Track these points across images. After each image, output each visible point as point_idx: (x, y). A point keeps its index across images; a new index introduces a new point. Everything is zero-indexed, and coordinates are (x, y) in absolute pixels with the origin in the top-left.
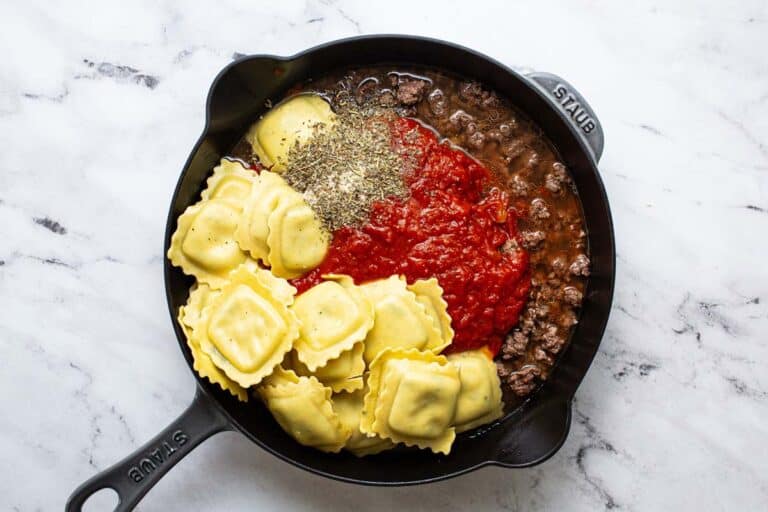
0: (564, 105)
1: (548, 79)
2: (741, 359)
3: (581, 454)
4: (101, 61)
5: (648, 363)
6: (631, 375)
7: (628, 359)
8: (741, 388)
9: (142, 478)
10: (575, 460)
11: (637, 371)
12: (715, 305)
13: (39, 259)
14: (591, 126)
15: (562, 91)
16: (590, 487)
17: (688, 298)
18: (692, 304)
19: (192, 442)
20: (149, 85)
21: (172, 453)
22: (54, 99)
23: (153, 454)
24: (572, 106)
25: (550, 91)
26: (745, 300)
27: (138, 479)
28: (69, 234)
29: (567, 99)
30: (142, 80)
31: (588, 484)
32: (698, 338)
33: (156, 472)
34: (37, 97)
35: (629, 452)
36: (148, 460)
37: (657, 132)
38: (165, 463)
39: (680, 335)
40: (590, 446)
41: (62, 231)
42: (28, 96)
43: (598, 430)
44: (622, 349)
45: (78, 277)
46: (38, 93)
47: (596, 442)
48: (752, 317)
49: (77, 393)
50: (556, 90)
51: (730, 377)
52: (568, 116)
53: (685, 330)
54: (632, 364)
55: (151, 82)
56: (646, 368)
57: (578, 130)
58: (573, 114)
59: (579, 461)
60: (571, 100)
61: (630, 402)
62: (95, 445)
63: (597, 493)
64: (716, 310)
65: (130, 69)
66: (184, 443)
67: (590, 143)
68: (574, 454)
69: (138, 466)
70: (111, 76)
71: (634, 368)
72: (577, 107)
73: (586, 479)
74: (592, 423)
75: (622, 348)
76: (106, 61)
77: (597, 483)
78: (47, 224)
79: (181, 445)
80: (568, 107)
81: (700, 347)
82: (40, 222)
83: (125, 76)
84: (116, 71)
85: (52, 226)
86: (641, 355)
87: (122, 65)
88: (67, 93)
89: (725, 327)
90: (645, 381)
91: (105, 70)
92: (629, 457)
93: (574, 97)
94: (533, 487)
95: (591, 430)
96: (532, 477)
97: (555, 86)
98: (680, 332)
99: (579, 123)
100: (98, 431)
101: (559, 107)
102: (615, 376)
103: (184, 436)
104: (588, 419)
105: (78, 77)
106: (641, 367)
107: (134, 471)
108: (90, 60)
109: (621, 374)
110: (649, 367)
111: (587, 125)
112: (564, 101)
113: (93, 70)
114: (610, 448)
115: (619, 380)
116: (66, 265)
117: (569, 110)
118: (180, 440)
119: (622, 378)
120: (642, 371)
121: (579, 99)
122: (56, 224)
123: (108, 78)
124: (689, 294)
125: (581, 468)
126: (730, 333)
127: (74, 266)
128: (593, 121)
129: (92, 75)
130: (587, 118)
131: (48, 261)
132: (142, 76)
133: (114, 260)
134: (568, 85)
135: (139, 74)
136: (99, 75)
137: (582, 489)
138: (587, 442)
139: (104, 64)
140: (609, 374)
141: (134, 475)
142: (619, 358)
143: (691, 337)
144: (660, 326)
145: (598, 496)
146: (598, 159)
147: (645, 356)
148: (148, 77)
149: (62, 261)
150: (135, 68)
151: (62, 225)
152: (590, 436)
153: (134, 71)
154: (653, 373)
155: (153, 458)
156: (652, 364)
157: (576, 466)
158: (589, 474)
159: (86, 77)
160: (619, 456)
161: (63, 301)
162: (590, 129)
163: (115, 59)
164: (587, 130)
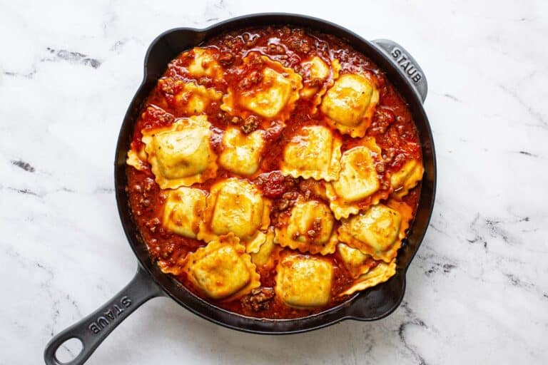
0: (399, 62)
1: (388, 45)
2: (515, 260)
3: (401, 329)
4: (60, 49)
5: (449, 264)
6: (438, 272)
7: (435, 260)
8: (516, 282)
9: (99, 331)
10: (397, 333)
11: (442, 269)
12: (497, 222)
13: (15, 189)
14: (418, 77)
15: (397, 52)
16: (408, 352)
17: (478, 217)
18: (480, 222)
19: (135, 304)
20: (93, 66)
21: (120, 313)
22: (26, 76)
23: (107, 313)
24: (405, 63)
25: (389, 53)
26: (519, 219)
27: (96, 331)
28: (37, 172)
29: (401, 58)
30: (89, 62)
31: (407, 350)
32: (485, 246)
33: (110, 326)
34: (13, 74)
35: (436, 326)
36: (103, 318)
37: (456, 99)
38: (116, 320)
39: (472, 244)
40: (408, 323)
41: (32, 170)
42: (7, 73)
43: (414, 311)
44: (431, 254)
45: (44, 202)
46: (15, 72)
47: (412, 320)
48: (524, 231)
49: (42, 285)
50: (393, 52)
51: (508, 273)
52: (402, 70)
53: (476, 240)
54: (438, 265)
55: (95, 64)
56: (449, 267)
57: (409, 80)
58: (405, 68)
59: (400, 333)
60: (404, 59)
61: (437, 291)
62: (56, 322)
63: (413, 355)
64: (498, 225)
65: (80, 55)
66: (129, 306)
67: (418, 89)
68: (397, 328)
69: (96, 322)
70: (66, 59)
71: (439, 267)
72: (408, 64)
73: (406, 346)
74: (409, 306)
75: (431, 252)
76: (63, 49)
77: (414, 349)
78: (21, 164)
79: (127, 307)
80: (402, 64)
81: (486, 252)
82: (15, 163)
83: (77, 60)
84: (71, 56)
85: (24, 166)
86: (445, 258)
87: (74, 52)
88: (35, 72)
89: (504, 238)
90: (448, 277)
91: (62, 55)
92: (436, 331)
93: (406, 57)
94: (368, 352)
95: (409, 311)
96: (367, 345)
97: (392, 49)
98: (472, 242)
99: (410, 75)
100: (58, 312)
101: (396, 63)
102: (426, 272)
103: (129, 300)
104: (407, 303)
105: (43, 60)
106: (444, 266)
107: (93, 326)
108: (52, 48)
109: (430, 271)
110: (450, 266)
111: (416, 77)
112: (399, 60)
113: (54, 55)
114: (422, 324)
115: (428, 276)
116: (35, 194)
117: (402, 66)
118: (126, 303)
119: (431, 274)
120: (446, 269)
121: (410, 58)
122: (28, 165)
123: (64, 61)
124: (478, 214)
125: (402, 338)
126: (508, 243)
127: (41, 195)
128: (420, 74)
129: (52, 59)
130: (415, 71)
131: (22, 191)
132: (89, 59)
133: (69, 191)
134: (402, 49)
135: (86, 58)
136: (58, 58)
137: (402, 353)
138: (406, 319)
139: (61, 51)
140: (422, 271)
141: (93, 329)
142: (429, 260)
143: (480, 245)
144: (458, 237)
145: (413, 358)
146: (423, 101)
147: (447, 259)
148: (93, 60)
149: (32, 191)
150: (84, 54)
151: (32, 166)
152: (408, 316)
153: (83, 56)
154: (453, 271)
155: (107, 316)
156: (452, 264)
157: (398, 336)
158: (407, 343)
159: (49, 60)
160: (429, 330)
161: (32, 220)
162: (418, 79)
163: (69, 47)
164: (416, 80)
